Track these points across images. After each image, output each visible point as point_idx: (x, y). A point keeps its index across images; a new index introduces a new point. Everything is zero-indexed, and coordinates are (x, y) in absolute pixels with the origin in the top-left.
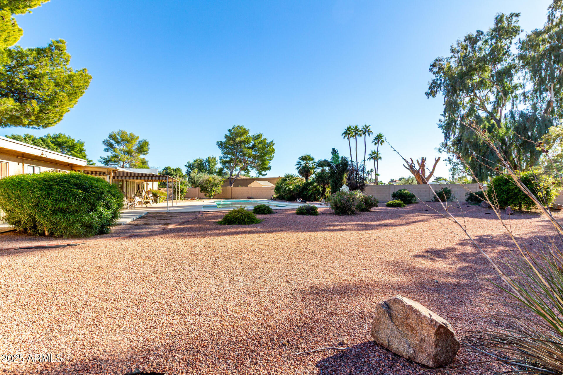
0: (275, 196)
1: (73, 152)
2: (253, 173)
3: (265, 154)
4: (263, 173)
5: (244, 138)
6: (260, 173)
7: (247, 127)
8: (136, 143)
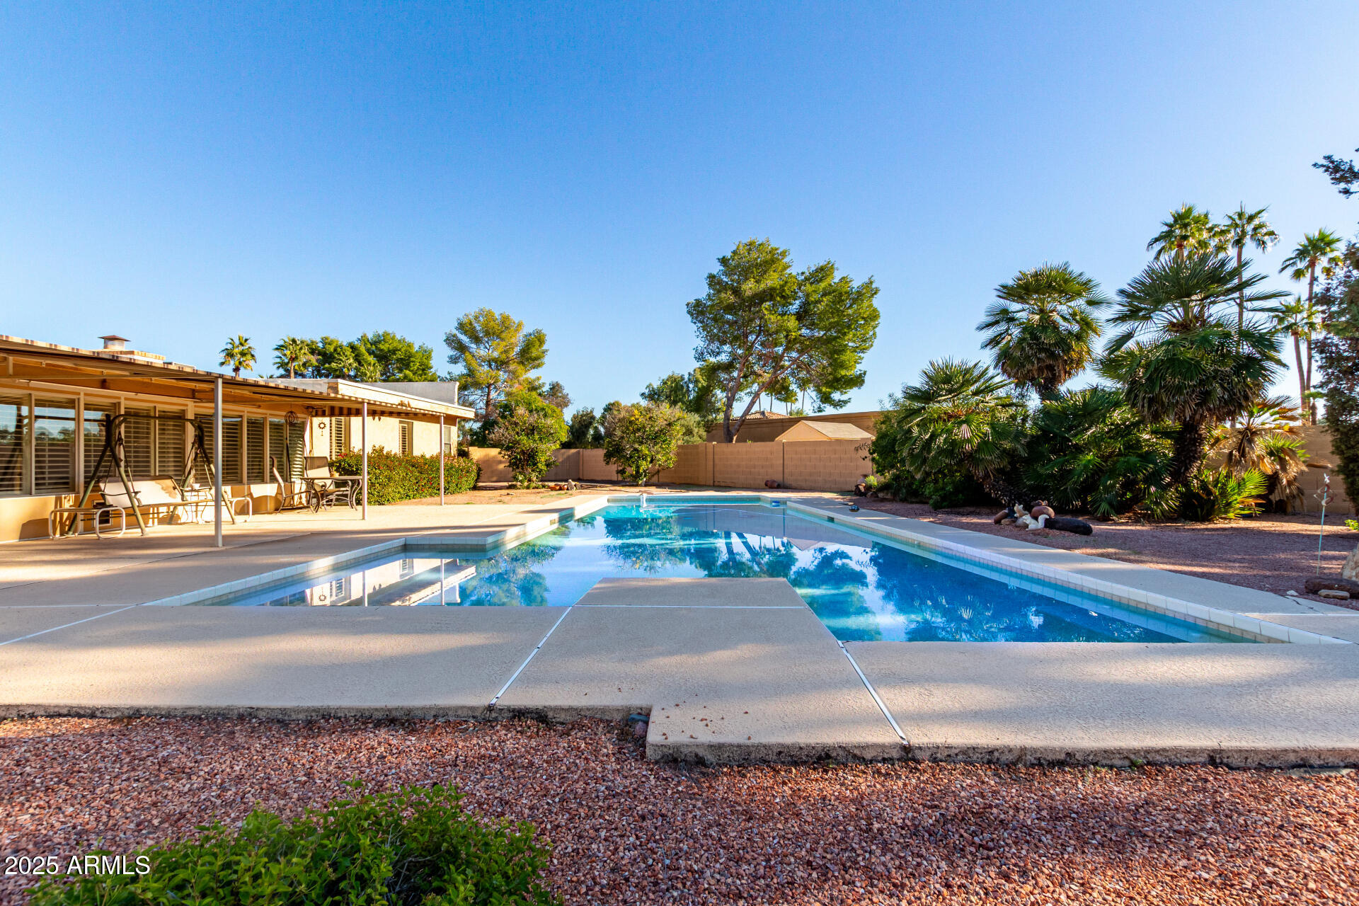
0: (873, 480)
1: (407, 372)
2: (806, 401)
3: (843, 327)
4: (836, 396)
5: (772, 280)
6: (826, 399)
7: (777, 243)
8: (518, 340)
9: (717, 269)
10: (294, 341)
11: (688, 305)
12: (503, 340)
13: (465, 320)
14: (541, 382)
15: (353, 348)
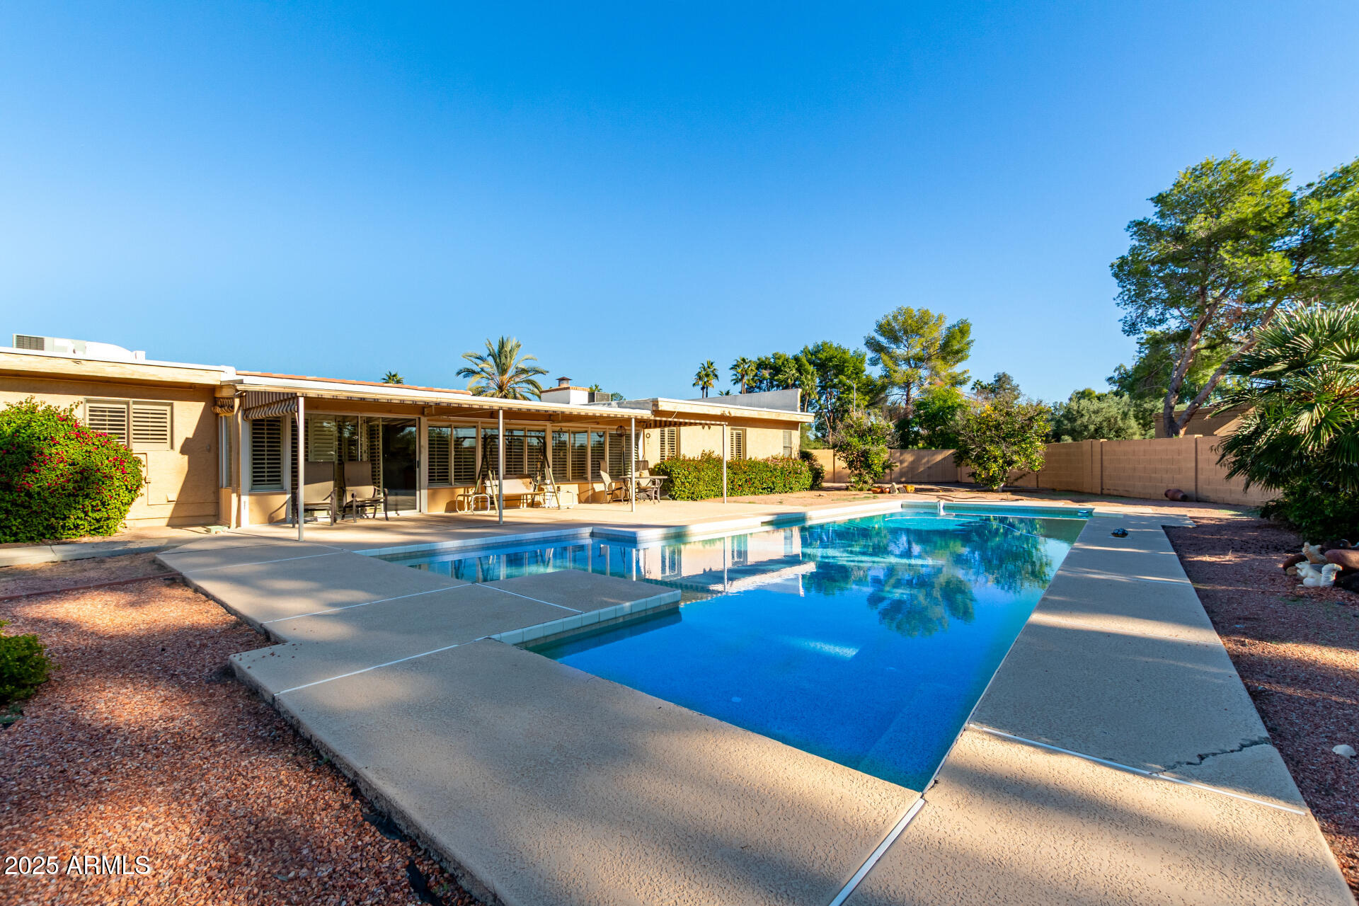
8: (939, 334)
9: (1150, 213)
10: (744, 360)
11: (1112, 266)
12: (922, 336)
13: (884, 322)
14: (965, 376)
15: (797, 359)
